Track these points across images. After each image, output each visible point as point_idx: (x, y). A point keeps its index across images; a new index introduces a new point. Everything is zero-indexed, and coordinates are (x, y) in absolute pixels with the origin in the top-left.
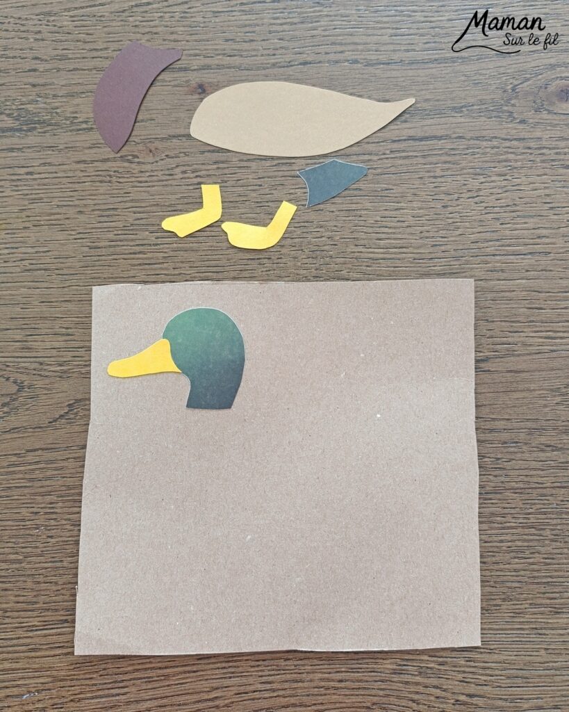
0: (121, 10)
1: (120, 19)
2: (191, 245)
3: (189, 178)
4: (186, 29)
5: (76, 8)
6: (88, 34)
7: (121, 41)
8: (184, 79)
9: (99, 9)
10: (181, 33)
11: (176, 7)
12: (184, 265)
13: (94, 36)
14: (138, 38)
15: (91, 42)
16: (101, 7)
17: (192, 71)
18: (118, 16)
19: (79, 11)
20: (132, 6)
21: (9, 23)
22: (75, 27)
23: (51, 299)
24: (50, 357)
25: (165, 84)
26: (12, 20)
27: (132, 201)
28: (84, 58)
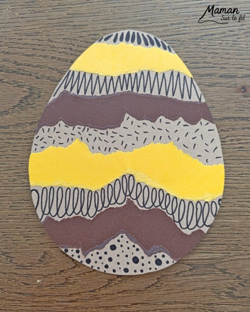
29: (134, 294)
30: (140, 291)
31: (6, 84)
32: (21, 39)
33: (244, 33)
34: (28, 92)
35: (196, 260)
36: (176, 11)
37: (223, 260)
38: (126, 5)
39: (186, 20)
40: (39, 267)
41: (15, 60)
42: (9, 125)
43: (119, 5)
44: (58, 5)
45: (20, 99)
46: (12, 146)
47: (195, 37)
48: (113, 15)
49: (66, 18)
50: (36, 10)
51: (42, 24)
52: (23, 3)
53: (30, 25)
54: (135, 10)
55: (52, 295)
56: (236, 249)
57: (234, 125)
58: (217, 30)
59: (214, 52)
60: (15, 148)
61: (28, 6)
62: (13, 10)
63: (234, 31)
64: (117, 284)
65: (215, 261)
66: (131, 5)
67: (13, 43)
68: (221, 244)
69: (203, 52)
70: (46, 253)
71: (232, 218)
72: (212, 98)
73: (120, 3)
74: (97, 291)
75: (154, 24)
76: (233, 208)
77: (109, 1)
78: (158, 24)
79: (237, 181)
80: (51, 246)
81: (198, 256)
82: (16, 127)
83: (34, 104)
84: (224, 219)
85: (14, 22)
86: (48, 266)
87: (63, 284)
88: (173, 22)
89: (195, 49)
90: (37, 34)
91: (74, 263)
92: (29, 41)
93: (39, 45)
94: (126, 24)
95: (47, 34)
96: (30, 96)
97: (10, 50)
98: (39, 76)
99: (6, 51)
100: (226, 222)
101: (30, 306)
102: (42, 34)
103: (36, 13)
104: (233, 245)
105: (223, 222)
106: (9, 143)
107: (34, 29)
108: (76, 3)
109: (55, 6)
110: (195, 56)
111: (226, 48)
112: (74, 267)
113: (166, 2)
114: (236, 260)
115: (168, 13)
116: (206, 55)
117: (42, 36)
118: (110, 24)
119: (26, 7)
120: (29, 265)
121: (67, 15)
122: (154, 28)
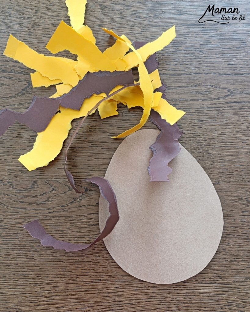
29: (89, 208)
30: (93, 205)
31: (14, 80)
34: (27, 85)
40: (30, 191)
41: (20, 66)
45: (22, 89)
50: (34, 37)
51: (37, 45)
55: (37, 209)
64: (79, 201)
70: (34, 182)
74: (66, 206)
80: (38, 178)
83: (30, 91)
86: (36, 190)
87: (45, 202)
96: (28, 87)
101: (24, 216)
109: (45, 35)
120: (24, 189)
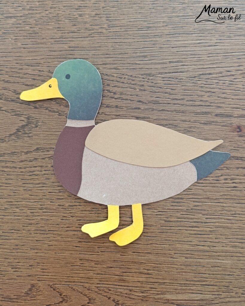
0: (193, 76)
1: (193, 81)
2: (227, 224)
3: (228, 183)
4: (232, 91)
5: (166, 73)
6: (172, 89)
7: (192, 95)
8: (229, 122)
9: (180, 75)
10: (228, 94)
11: (226, 77)
12: (222, 237)
13: (176, 91)
14: (203, 94)
15: (174, 94)
16: (181, 73)
17: (234, 117)
18: (192, 80)
19: (167, 75)
20: (200, 75)
21: (125, 78)
22: (165, 84)
23: (139, 250)
24: (136, 287)
25: (217, 124)
26: (126, 76)
27: (193, 194)
28: (169, 104)
32: (22, 69)
33: (241, 74)
35: (185, 300)
36: (175, 50)
37: (213, 302)
38: (127, 41)
39: (185, 58)
42: (4, 153)
43: (119, 41)
44: (60, 38)
46: (6, 175)
47: (193, 75)
48: (114, 50)
49: (67, 51)
52: (26, 34)
53: (31, 56)
54: (135, 47)
56: (227, 291)
57: (229, 164)
58: (215, 70)
59: (211, 91)
60: (9, 177)
61: (31, 37)
62: (16, 40)
63: (231, 72)
65: (205, 302)
66: (131, 41)
67: (13, 72)
68: (211, 285)
69: (200, 91)
71: (224, 258)
72: (207, 136)
73: (121, 38)
75: (152, 61)
76: (226, 248)
77: (110, 37)
78: (157, 61)
79: (230, 221)
81: (188, 296)
82: (11, 155)
84: (216, 259)
85: (16, 51)
88: (171, 60)
89: (192, 87)
90: (37, 65)
91: (62, 298)
92: (30, 71)
93: (39, 76)
94: (125, 59)
95: (48, 65)
97: (11, 79)
98: (38, 106)
99: (6, 80)
100: (217, 263)
102: (43, 65)
103: (38, 44)
104: (224, 286)
105: (215, 262)
106: (3, 171)
107: (35, 59)
108: (78, 37)
110: (191, 94)
111: (223, 88)
112: (61, 302)
113: (166, 41)
114: (226, 302)
115: (167, 50)
116: (203, 93)
117: (42, 66)
118: (110, 59)
119: (29, 37)
121: (69, 48)
122: (153, 65)
